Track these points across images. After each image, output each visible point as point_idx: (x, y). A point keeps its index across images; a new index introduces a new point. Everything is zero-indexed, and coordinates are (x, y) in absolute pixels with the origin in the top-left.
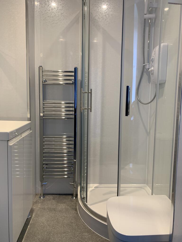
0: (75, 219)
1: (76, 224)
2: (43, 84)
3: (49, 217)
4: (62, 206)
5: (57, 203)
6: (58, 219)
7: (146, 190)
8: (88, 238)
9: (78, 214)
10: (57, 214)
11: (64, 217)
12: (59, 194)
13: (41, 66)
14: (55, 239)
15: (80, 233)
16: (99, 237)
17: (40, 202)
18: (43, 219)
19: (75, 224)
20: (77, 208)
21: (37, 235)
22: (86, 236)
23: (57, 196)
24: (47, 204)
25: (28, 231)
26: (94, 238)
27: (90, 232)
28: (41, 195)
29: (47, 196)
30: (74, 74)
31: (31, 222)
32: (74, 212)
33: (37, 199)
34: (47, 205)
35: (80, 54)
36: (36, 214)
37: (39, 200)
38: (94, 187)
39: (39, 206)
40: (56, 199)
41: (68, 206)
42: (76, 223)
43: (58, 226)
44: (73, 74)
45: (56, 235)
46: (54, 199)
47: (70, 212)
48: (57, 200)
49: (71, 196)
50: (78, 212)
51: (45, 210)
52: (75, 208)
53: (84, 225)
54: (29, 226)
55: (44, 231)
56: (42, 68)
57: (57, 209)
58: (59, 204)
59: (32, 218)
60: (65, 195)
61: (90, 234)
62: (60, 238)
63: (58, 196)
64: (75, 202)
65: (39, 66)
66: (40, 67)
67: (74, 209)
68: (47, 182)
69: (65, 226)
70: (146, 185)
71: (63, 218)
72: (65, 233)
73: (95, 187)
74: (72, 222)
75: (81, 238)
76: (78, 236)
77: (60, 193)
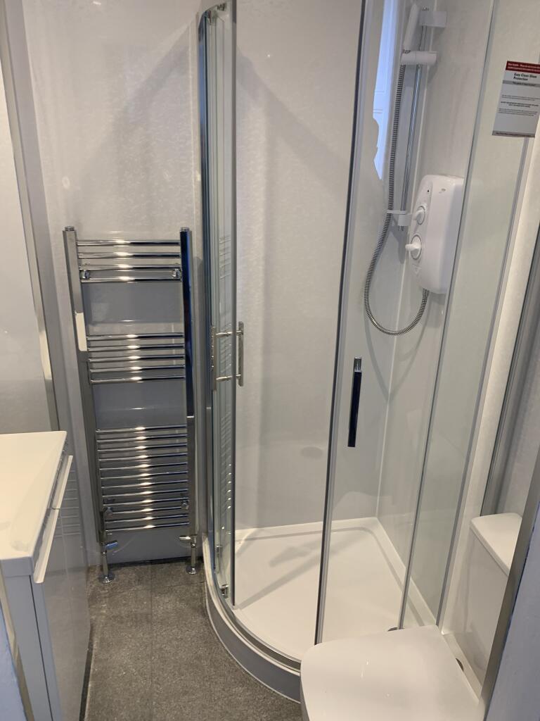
0: (205, 643)
1: (211, 660)
2: (82, 283)
3: (138, 644)
4: (166, 604)
5: (150, 596)
6: (161, 649)
7: (375, 537)
8: (244, 701)
9: (211, 625)
10: (156, 632)
11: (177, 639)
12: (152, 562)
13: (72, 229)
14: (165, 717)
15: (223, 690)
16: (272, 695)
17: (105, 597)
18: (123, 654)
19: (209, 661)
20: (206, 607)
21: (117, 710)
22: (240, 696)
23: (145, 567)
24: (124, 602)
25: (92, 700)
26: (259, 699)
27: (248, 682)
28: (102, 569)
29: (119, 571)
30: (180, 251)
31: (94, 670)
32: (200, 619)
33: (93, 586)
34: (124, 605)
35: (193, 176)
36: (102, 640)
37: (100, 587)
38: (244, 538)
39: (104, 612)
40: (147, 581)
41: (181, 600)
42: (210, 657)
43: (166, 675)
44: (177, 249)
45: (165, 702)
46: (140, 581)
47: (190, 623)
48: (149, 583)
49: (184, 563)
50: (209, 620)
51: (122, 623)
52: (202, 608)
53: (230, 662)
54: (90, 682)
55: (133, 695)
56: (76, 235)
57: (155, 615)
58: (156, 596)
59: (93, 656)
60: (169, 563)
61: (248, 689)
62: (175, 712)
63: (150, 566)
64: (199, 584)
65: (64, 229)
66: (68, 233)
67: (198, 611)
68: (116, 541)
69: (183, 670)
70: (376, 519)
71: (175, 643)
72: (186, 693)
73: (246, 540)
74: (200, 656)
75: (228, 705)
76: (219, 698)
77: (154, 558)
